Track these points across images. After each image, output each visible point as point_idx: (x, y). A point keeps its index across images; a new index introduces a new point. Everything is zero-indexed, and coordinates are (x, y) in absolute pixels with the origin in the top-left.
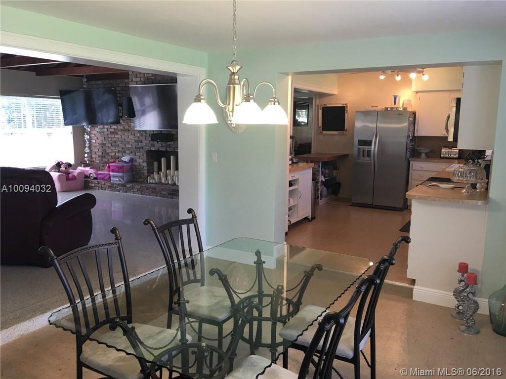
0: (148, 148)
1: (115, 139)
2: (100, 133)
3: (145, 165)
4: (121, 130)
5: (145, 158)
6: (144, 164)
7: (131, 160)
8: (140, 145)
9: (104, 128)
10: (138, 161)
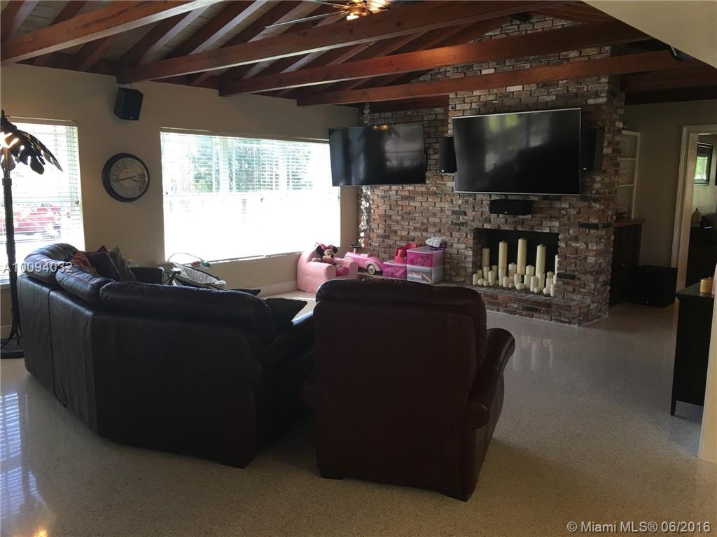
0: (477, 225)
1: (410, 209)
2: (382, 198)
3: (471, 253)
4: (422, 194)
5: (470, 242)
6: (466, 253)
7: (444, 245)
8: (462, 219)
9: (390, 190)
10: (455, 246)
